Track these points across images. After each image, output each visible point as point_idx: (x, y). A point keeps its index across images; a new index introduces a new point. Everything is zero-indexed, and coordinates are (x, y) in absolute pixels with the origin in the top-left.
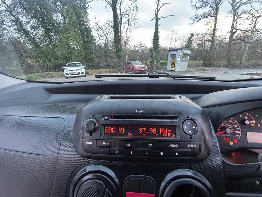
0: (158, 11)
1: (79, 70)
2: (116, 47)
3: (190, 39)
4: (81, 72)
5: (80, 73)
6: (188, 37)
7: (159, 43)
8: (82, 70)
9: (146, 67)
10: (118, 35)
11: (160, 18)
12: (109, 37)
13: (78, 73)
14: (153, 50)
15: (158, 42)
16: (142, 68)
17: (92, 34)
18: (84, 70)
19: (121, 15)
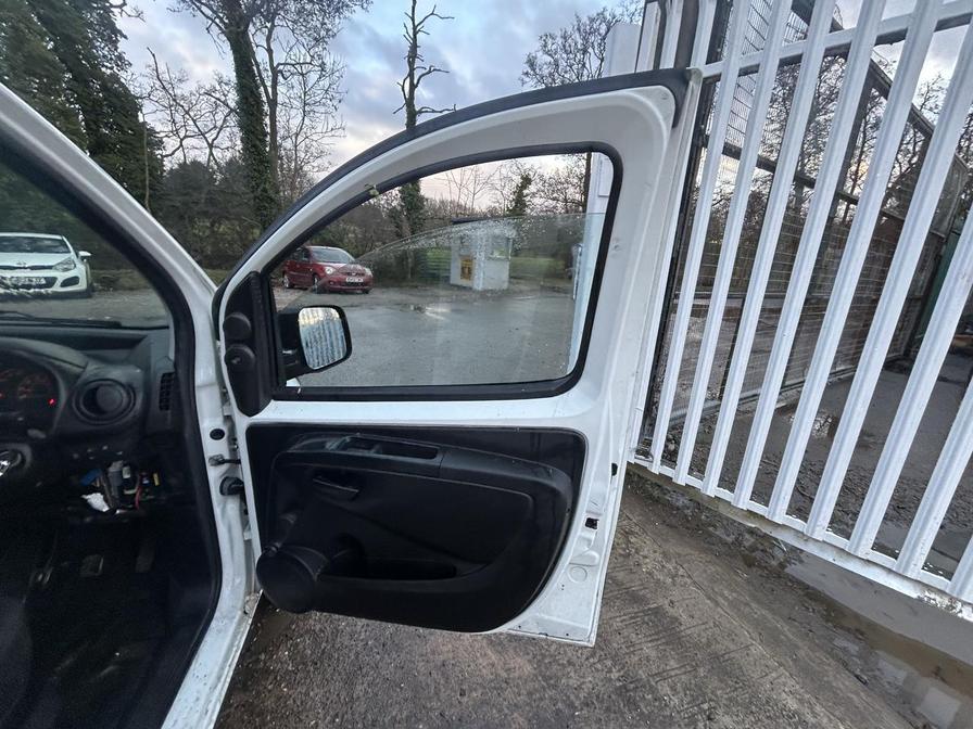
0: (413, 87)
1: (50, 268)
2: (254, 189)
3: (521, 191)
4: (61, 276)
5: (58, 283)
6: (514, 184)
7: (422, 192)
8: (67, 270)
9: (368, 272)
10: (258, 143)
11: (420, 112)
12: (229, 144)
13: (43, 282)
14: (401, 212)
15: (418, 190)
16: (349, 274)
17: (141, 119)
18: (80, 271)
19: (275, 72)
